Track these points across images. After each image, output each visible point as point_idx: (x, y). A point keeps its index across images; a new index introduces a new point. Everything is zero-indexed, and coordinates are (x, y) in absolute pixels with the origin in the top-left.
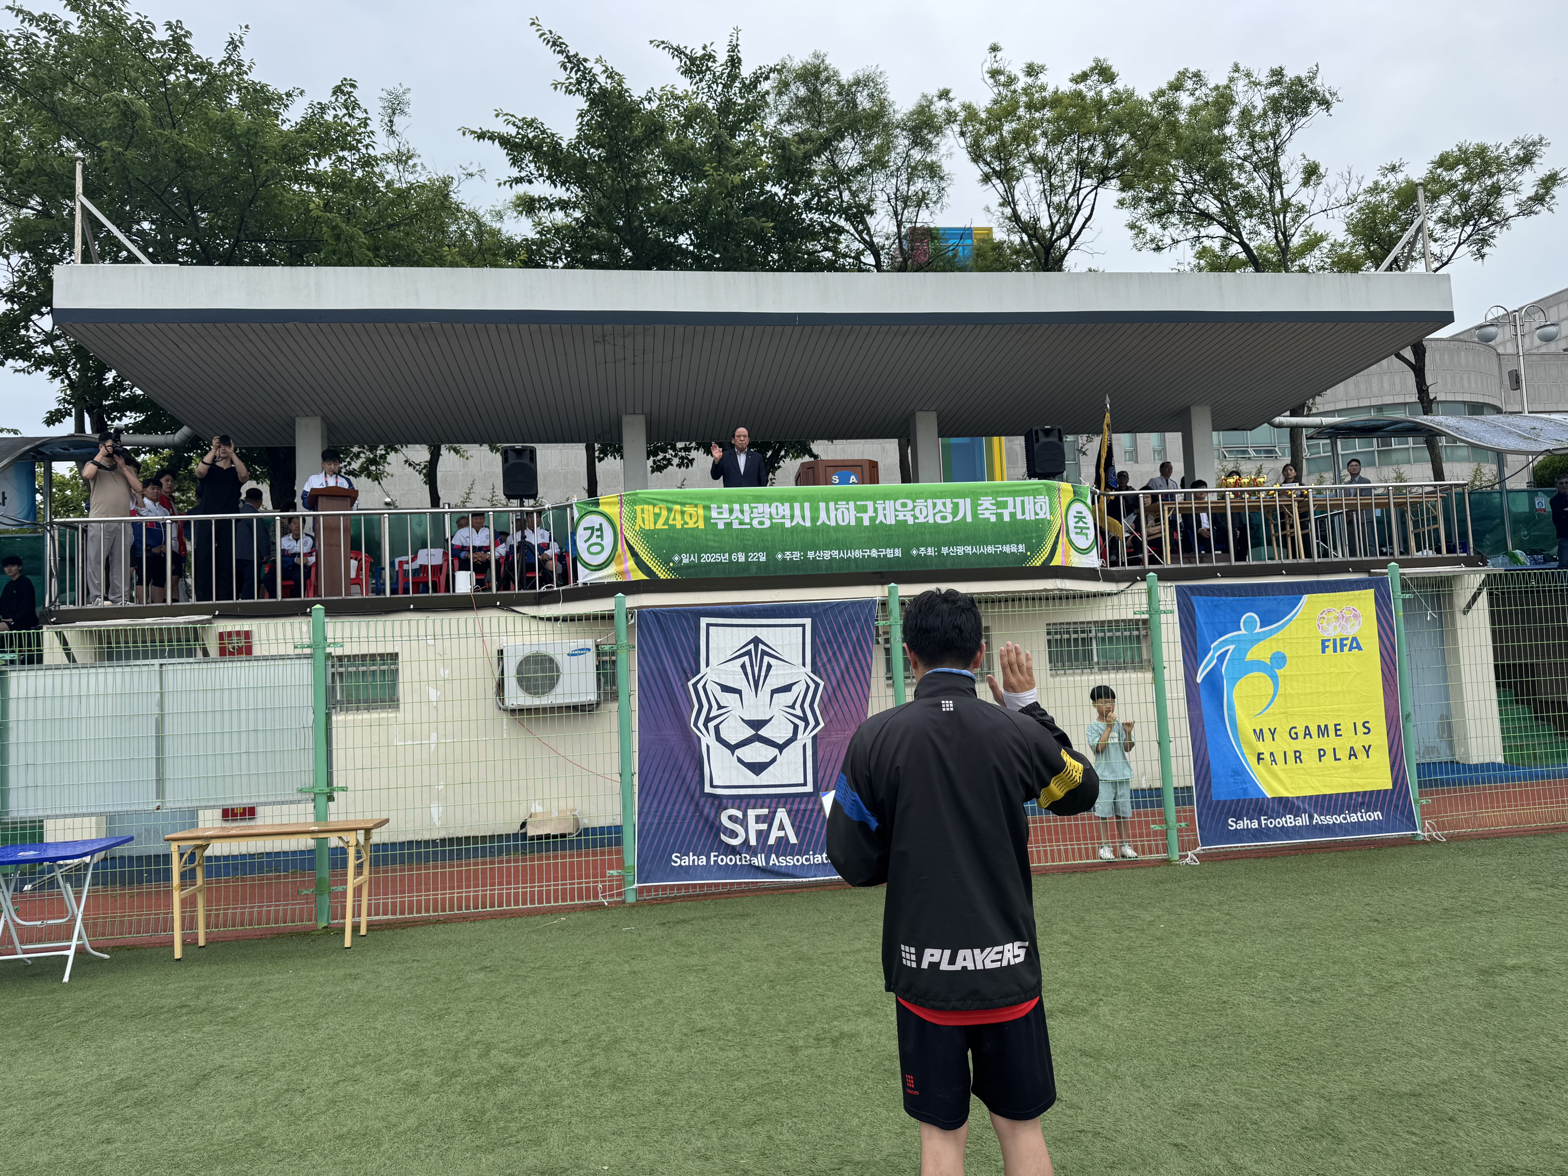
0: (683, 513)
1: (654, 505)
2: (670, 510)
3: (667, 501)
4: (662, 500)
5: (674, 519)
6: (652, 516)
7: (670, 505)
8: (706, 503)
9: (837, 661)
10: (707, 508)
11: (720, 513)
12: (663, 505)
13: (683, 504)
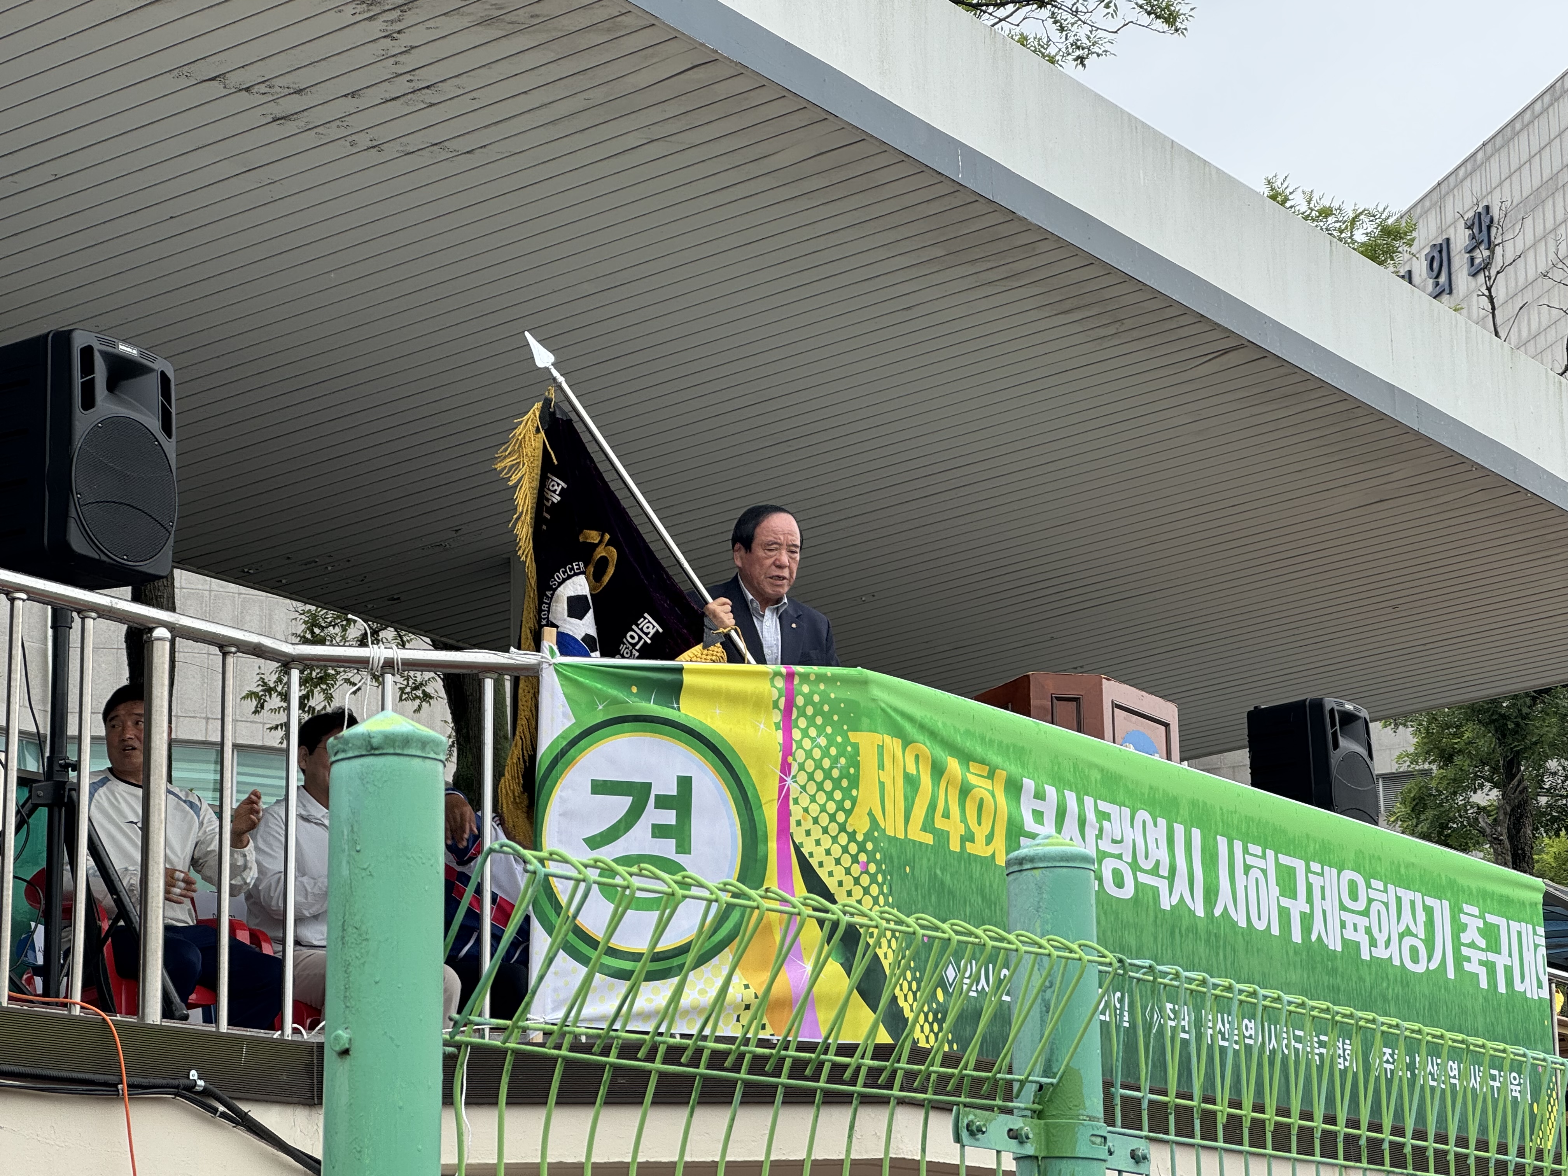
0: (965, 791)
1: (907, 742)
2: (938, 771)
3: (933, 735)
4: (922, 727)
5: (946, 815)
6: (900, 782)
7: (940, 753)
8: (1014, 769)
10: (1014, 788)
11: (1038, 816)
12: (926, 747)
13: (966, 758)
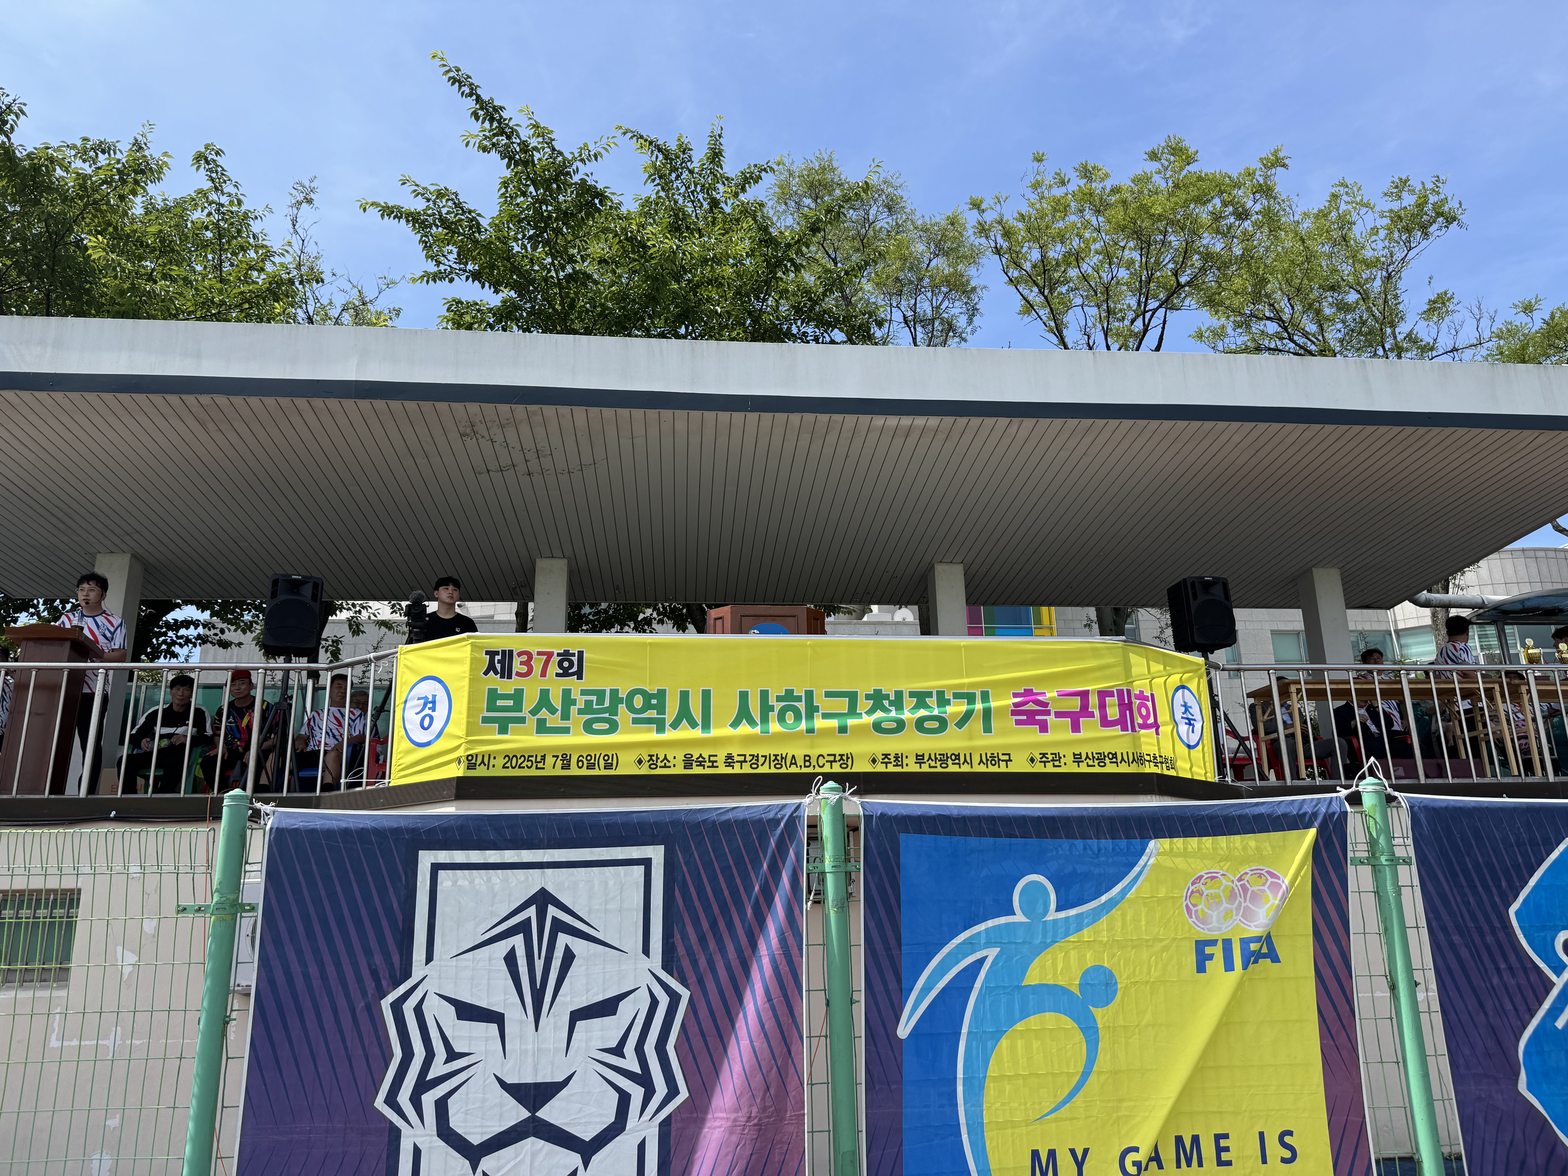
9: (720, 941)
